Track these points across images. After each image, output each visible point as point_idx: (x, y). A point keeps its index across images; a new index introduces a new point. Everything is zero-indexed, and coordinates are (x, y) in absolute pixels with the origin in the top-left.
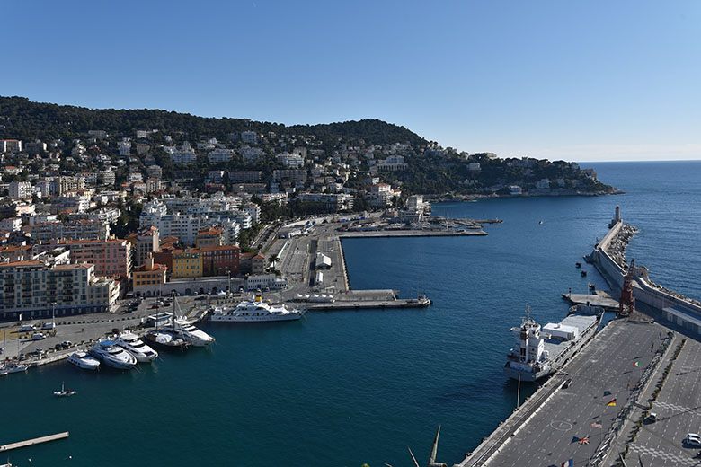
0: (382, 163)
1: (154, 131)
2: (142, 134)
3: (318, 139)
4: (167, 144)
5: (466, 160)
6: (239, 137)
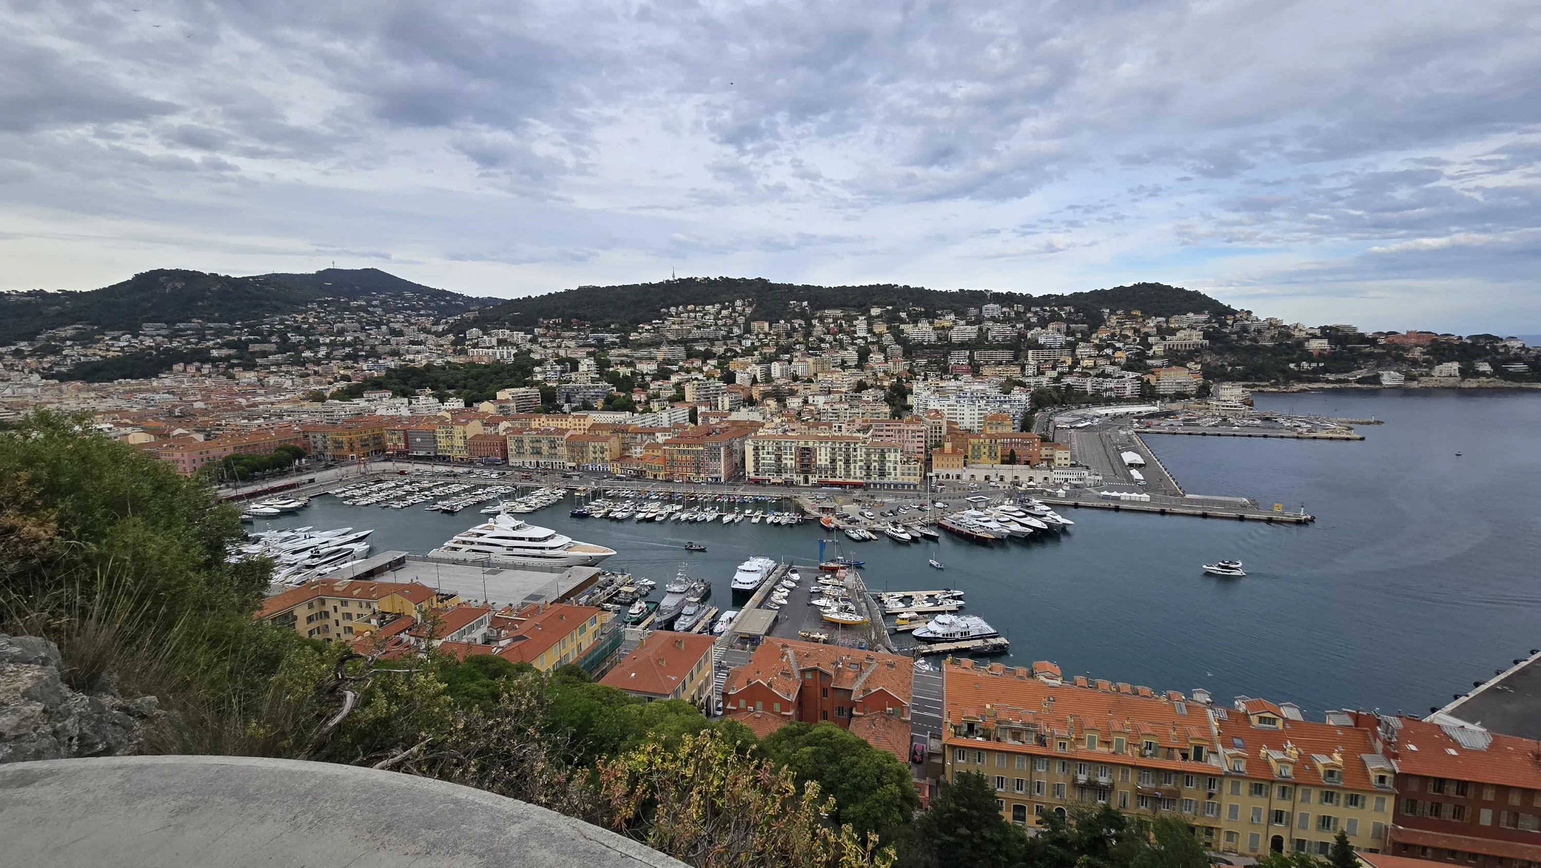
0: (1172, 340)
1: (890, 308)
2: (875, 311)
3: (1077, 311)
4: (903, 321)
5: (1303, 334)
6: (981, 311)
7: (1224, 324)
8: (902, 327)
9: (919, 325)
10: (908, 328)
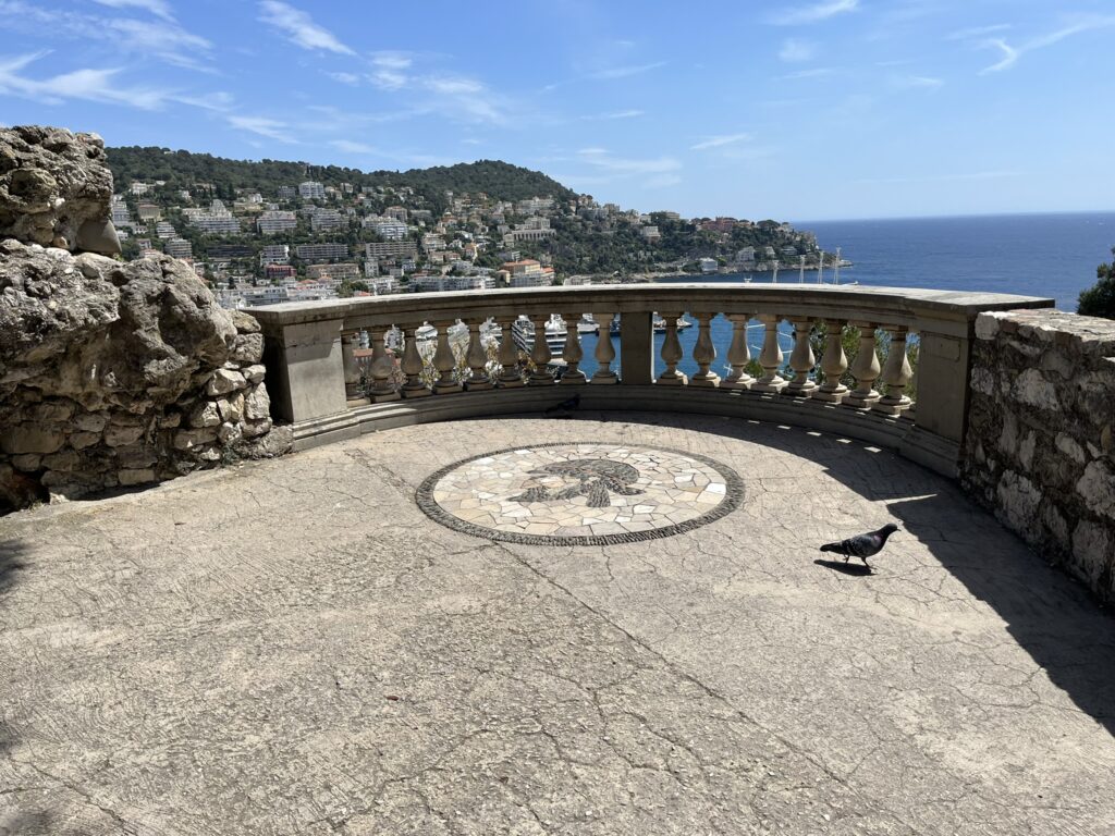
0: (521, 229)
1: (162, 183)
2: (138, 188)
4: (183, 203)
5: (638, 222)
6: (297, 192)
7: (567, 211)
8: (186, 211)
9: (212, 209)
10: (196, 214)
